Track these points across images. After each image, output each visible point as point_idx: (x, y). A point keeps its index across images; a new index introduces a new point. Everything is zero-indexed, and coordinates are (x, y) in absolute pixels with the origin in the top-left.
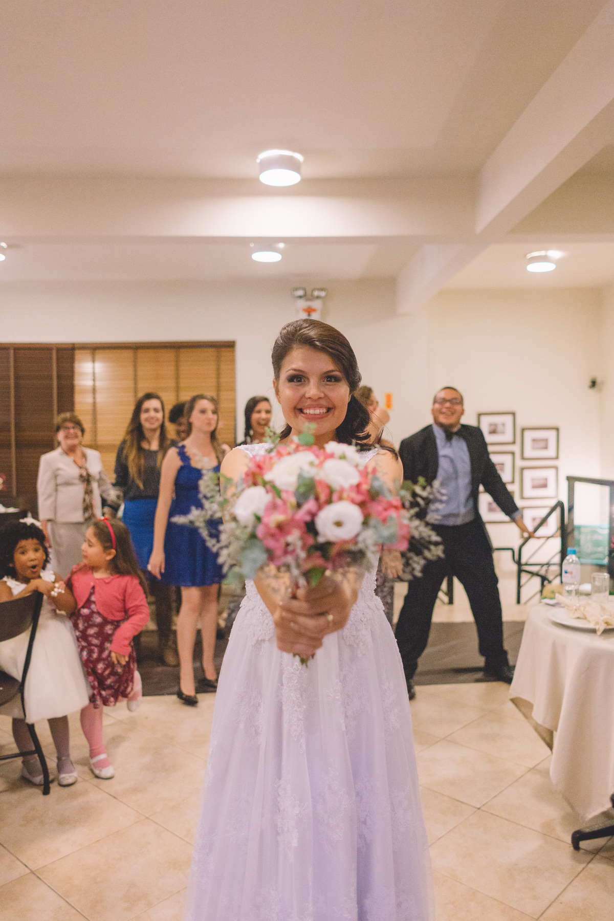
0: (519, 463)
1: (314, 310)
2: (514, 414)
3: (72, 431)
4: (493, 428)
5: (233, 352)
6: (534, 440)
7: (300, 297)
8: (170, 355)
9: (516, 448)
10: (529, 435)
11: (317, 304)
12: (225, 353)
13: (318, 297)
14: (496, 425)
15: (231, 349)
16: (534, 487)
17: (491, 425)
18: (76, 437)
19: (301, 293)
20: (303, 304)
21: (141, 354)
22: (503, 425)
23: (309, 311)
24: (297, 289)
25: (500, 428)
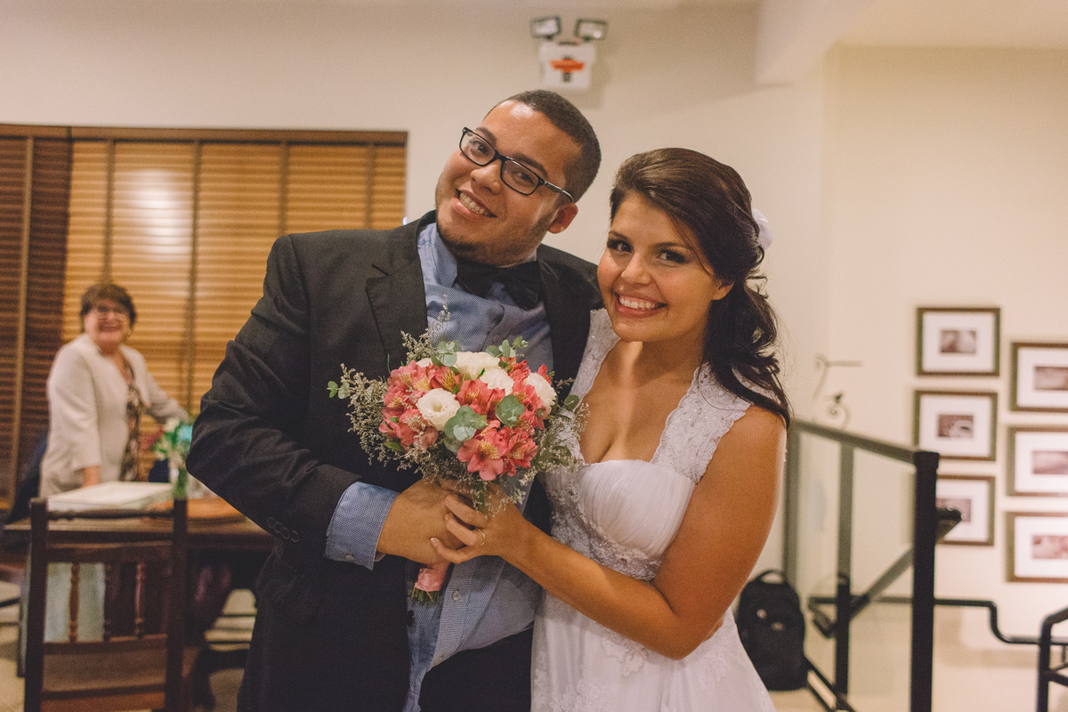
0: (1007, 418)
1: (579, 66)
2: (996, 312)
3: (111, 316)
4: (950, 338)
5: (403, 156)
6: (1039, 369)
7: (549, 37)
8: (269, 159)
9: (1000, 385)
10: (1028, 358)
11: (584, 53)
12: (385, 157)
13: (588, 39)
14: (956, 333)
15: (398, 150)
16: (1038, 471)
17: (945, 332)
18: (119, 328)
19: (550, 28)
20: (551, 52)
21: (210, 154)
22: (973, 333)
23: (568, 68)
24: (542, 21)
25: (966, 340)
